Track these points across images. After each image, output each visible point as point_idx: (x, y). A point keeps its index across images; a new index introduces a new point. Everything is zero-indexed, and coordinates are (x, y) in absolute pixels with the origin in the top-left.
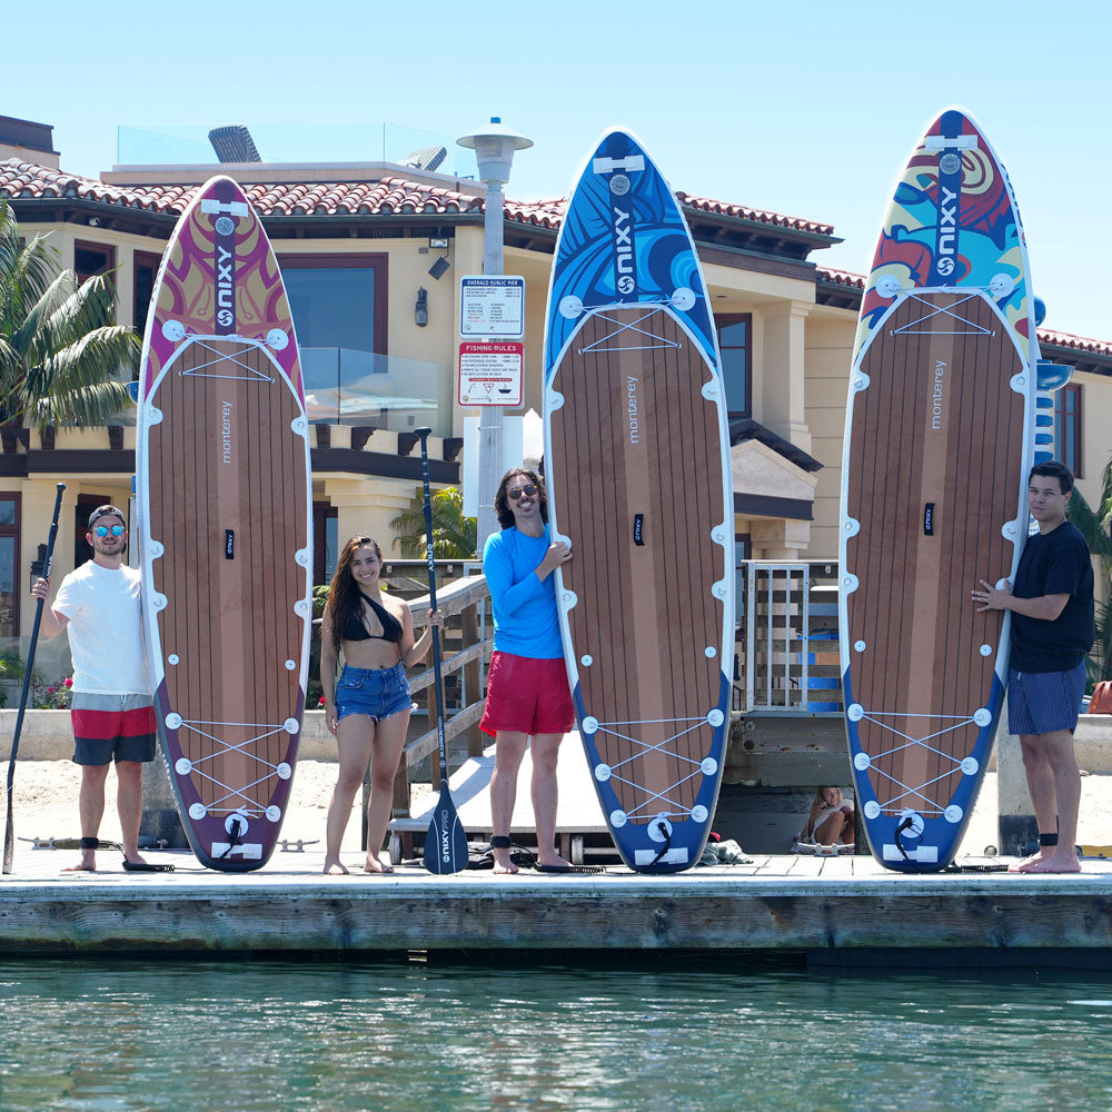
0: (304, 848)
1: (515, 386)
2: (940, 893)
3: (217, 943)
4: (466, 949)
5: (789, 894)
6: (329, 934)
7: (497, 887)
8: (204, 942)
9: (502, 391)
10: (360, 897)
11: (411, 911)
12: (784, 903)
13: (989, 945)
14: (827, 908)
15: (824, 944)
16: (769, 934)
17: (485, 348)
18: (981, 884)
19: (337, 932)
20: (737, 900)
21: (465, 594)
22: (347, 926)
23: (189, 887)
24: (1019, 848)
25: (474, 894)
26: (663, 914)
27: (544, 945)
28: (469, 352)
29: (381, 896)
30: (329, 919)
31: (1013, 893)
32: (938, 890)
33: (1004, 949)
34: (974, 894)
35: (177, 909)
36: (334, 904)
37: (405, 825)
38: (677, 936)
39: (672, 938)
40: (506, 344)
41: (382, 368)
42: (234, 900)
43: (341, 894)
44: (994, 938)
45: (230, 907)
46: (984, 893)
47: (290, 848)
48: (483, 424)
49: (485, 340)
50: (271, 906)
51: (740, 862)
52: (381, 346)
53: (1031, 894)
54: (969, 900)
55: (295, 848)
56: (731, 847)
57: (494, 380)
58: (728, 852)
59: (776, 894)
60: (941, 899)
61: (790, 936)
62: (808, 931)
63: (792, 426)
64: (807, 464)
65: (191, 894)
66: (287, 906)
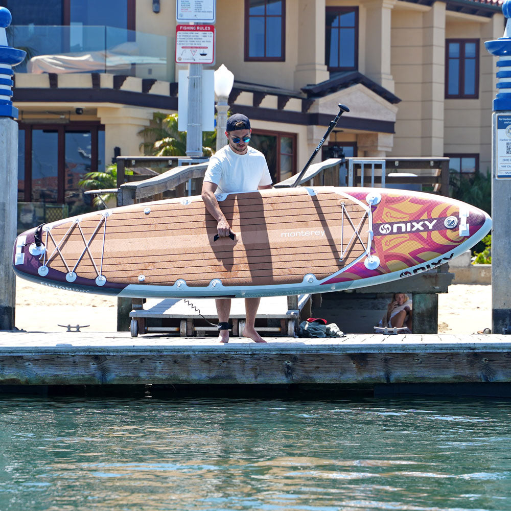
0: (80, 329)
1: (210, 52)
2: (452, 351)
3: (27, 381)
4: (175, 385)
5: (364, 352)
6: (94, 375)
7: (192, 348)
8: (19, 380)
9: (202, 55)
10: (112, 354)
11: (142, 362)
12: (361, 357)
13: (479, 381)
14: (386, 360)
15: (384, 381)
16: (352, 376)
17: (192, 28)
18: (476, 346)
19: (98, 374)
20: (332, 355)
21: (177, 177)
22: (104, 371)
23: (10, 348)
24: (503, 329)
25: (179, 352)
26: (290, 364)
27: (221, 382)
28: (182, 30)
29: (124, 353)
30: (93, 366)
31: (494, 351)
32: (450, 349)
33: (488, 384)
34: (472, 351)
35: (3, 361)
36: (96, 358)
37: (141, 314)
38: (298, 376)
39: (295, 377)
40: (205, 25)
41: (132, 39)
42: (37, 356)
43: (100, 352)
44: (482, 377)
45: (35, 360)
46: (477, 351)
47: (72, 329)
48: (191, 74)
49: (192, 23)
50: (59, 359)
51: (338, 336)
52: (131, 25)
53: (504, 351)
54: (468, 355)
55: (75, 329)
56: (333, 327)
57: (197, 48)
58: (331, 330)
59: (356, 352)
60: (452, 354)
61: (364, 377)
62: (375, 374)
63: (383, 76)
64: (392, 99)
65: (11, 352)
66: (68, 359)
